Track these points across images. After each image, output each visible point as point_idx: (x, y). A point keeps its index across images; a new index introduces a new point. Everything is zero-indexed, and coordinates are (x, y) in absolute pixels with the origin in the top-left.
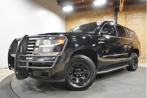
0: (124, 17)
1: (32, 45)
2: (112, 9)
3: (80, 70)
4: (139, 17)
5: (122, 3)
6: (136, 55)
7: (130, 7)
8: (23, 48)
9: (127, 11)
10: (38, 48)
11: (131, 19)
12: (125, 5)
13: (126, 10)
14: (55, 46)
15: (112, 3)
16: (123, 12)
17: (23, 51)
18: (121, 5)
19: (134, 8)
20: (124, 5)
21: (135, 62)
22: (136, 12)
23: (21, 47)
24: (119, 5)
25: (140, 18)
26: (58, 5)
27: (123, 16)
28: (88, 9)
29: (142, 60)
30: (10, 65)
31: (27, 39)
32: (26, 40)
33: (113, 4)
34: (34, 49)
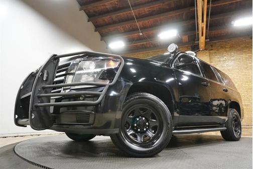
0: (209, 58)
1: (64, 73)
2: (187, 47)
3: (144, 119)
4: (232, 58)
5: (202, 35)
6: (236, 113)
7: (215, 43)
8: (48, 74)
9: (212, 50)
10: (74, 75)
11: (220, 61)
12: (208, 40)
13: (211, 48)
14: (102, 70)
15: (187, 38)
16: (206, 51)
17: (47, 78)
18: (202, 39)
19: (222, 46)
20: (206, 39)
21: (236, 126)
22: (226, 51)
23: (46, 71)
24: (199, 40)
25: (234, 60)
26: (101, 40)
27: (206, 57)
28: (150, 47)
29: (246, 129)
30: (17, 116)
31: (57, 60)
32: (54, 62)
33: (189, 39)
34: (65, 78)
